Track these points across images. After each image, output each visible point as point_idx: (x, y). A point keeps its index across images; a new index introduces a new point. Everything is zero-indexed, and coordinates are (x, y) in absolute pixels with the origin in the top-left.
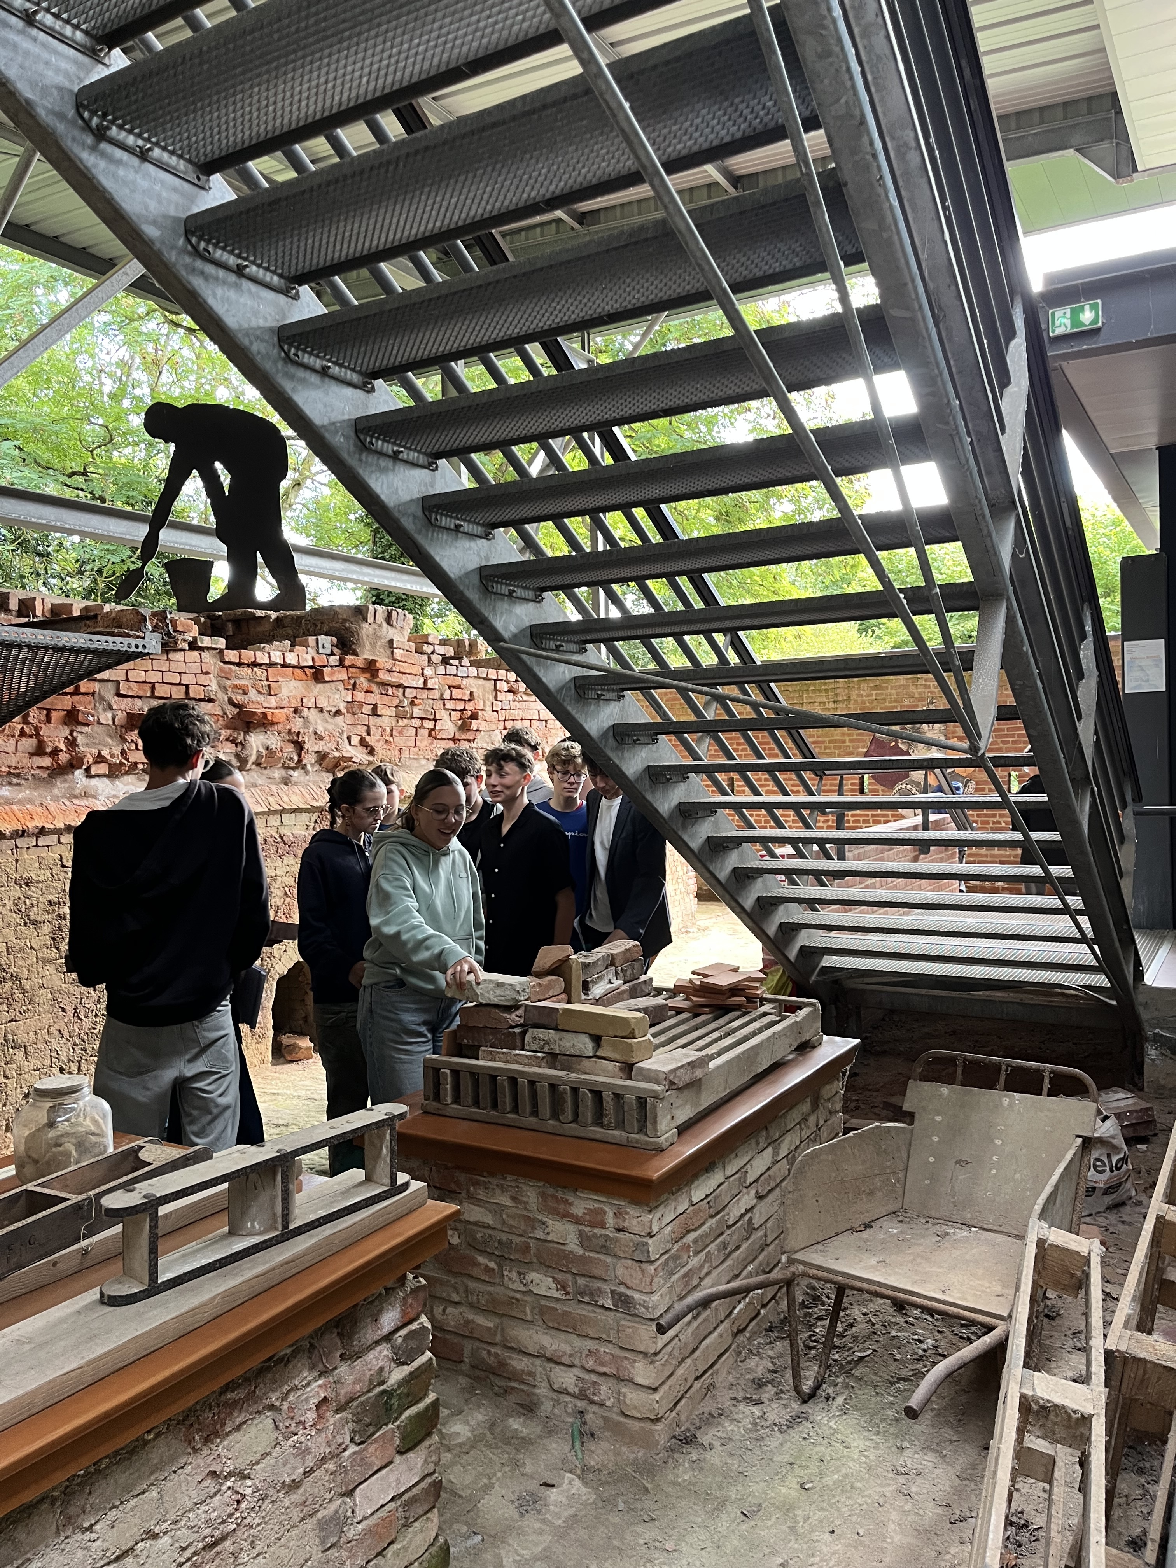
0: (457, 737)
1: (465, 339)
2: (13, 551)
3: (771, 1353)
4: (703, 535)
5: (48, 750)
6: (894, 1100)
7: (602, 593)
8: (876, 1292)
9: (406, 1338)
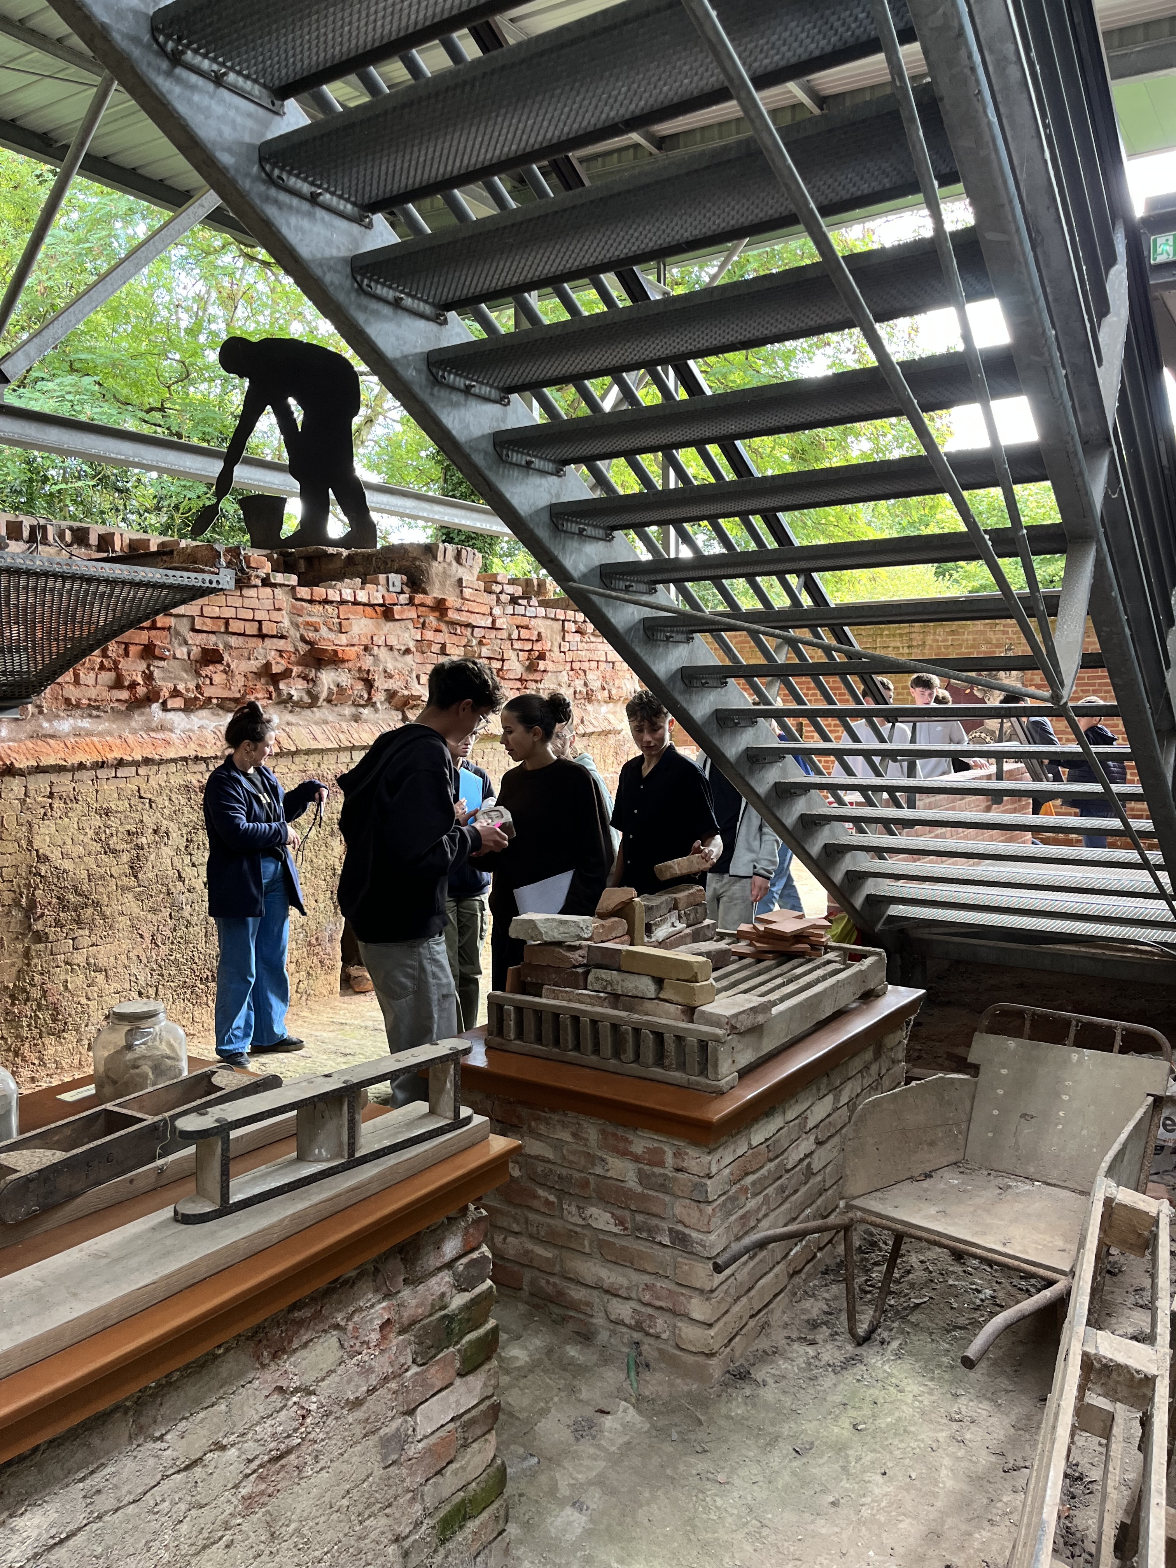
0: (524, 677)
1: (540, 269)
2: (94, 486)
3: (826, 1295)
4: (776, 472)
5: (126, 683)
6: (959, 1051)
7: (672, 531)
8: (934, 1240)
9: (467, 1266)
